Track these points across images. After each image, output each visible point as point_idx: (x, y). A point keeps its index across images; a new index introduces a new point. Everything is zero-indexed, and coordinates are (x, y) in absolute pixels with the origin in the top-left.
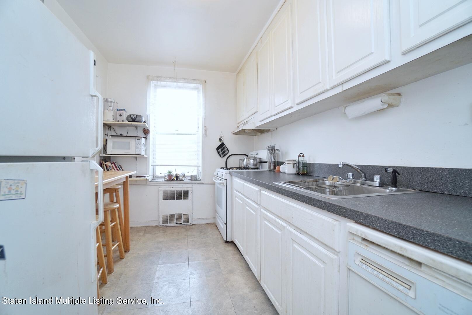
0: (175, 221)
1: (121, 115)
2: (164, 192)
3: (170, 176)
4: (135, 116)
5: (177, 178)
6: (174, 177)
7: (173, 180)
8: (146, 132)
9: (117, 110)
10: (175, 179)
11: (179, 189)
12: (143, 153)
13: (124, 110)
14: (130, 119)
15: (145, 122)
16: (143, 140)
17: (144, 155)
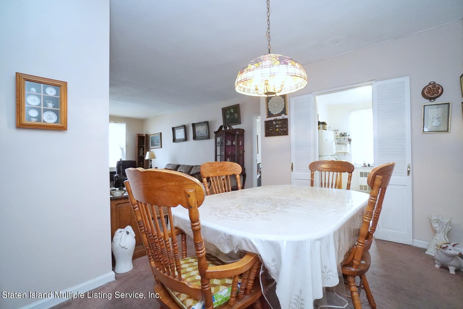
0: (368, 189)
1: (336, 133)
2: (360, 172)
3: (364, 164)
4: (344, 133)
5: (369, 165)
6: (367, 165)
7: (366, 166)
8: (350, 140)
9: (335, 131)
10: (368, 166)
11: (366, 172)
12: (348, 151)
13: (338, 130)
14: (341, 135)
15: (349, 136)
16: (348, 145)
17: (348, 153)
